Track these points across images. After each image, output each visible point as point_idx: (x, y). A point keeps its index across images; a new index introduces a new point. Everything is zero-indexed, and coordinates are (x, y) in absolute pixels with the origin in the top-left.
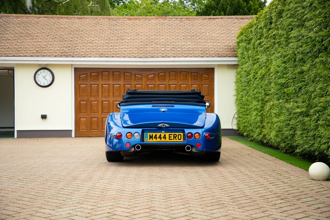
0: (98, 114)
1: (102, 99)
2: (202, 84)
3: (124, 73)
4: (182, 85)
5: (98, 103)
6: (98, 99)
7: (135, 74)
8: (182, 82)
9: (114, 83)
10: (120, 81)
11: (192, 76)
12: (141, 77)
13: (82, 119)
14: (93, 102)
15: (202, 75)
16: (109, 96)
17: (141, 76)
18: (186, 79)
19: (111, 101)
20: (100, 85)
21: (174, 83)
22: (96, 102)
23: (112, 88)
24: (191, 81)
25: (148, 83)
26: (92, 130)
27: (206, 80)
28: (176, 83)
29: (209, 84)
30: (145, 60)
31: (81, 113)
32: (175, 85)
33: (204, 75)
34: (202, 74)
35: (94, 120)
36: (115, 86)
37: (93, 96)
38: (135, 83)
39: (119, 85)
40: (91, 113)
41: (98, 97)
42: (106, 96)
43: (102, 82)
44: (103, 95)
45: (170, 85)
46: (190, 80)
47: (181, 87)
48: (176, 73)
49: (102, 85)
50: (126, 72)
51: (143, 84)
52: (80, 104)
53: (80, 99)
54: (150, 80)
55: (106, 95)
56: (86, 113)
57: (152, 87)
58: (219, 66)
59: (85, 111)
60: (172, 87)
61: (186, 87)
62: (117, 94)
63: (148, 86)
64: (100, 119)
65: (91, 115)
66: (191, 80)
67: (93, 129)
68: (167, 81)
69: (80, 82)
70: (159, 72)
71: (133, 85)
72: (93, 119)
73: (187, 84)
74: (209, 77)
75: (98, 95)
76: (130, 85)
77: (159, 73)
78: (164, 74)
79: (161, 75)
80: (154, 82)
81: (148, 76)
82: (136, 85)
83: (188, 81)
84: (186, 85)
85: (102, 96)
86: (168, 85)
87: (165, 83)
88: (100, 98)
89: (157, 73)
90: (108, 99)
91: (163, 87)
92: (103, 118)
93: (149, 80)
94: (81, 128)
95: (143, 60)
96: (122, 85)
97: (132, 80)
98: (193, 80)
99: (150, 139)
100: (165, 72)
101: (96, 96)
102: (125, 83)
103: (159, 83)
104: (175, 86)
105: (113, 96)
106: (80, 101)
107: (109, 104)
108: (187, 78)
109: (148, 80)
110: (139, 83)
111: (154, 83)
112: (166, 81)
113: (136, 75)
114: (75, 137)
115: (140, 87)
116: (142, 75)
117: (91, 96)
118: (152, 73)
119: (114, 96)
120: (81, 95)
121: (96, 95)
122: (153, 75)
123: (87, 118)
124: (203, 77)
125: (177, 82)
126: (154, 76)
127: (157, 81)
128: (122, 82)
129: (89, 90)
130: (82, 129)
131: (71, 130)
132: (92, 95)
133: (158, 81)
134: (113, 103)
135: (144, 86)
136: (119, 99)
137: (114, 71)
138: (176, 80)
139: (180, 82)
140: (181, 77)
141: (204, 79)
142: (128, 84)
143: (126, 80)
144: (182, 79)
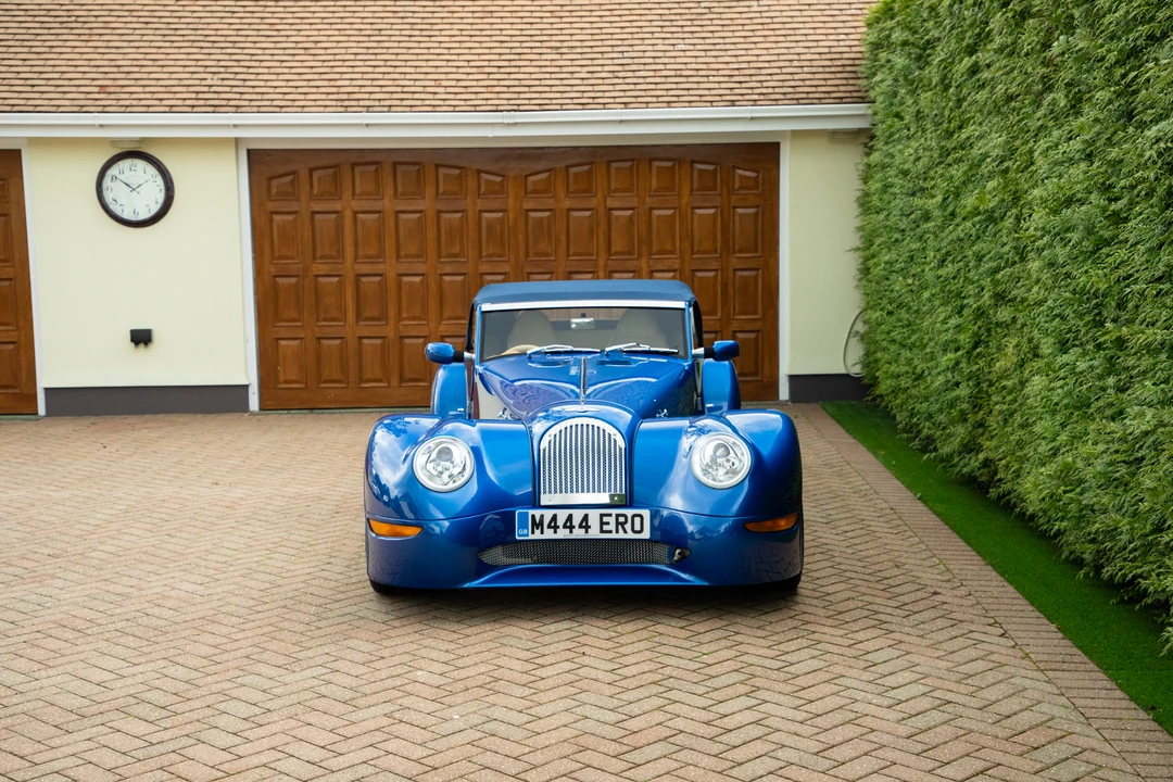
0: (342, 324)
1: (357, 267)
2: (733, 204)
3: (438, 166)
4: (656, 212)
5: (341, 284)
6: (340, 266)
7: (479, 172)
8: (656, 199)
9: (399, 208)
10: (424, 198)
11: (696, 175)
12: (502, 181)
13: (283, 343)
14: (321, 280)
15: (734, 172)
16: (381, 255)
17: (499, 179)
18: (671, 188)
19: (391, 275)
20: (348, 214)
21: (626, 205)
22: (336, 279)
23: (392, 224)
24: (691, 194)
25: (526, 206)
26: (322, 385)
27: (749, 188)
28: (635, 205)
29: (757, 207)
30: (512, 121)
31: (281, 321)
32: (629, 212)
33: (739, 172)
34: (734, 167)
35: (329, 346)
36: (402, 216)
37: (321, 258)
38: (481, 204)
39: (418, 215)
40: (318, 320)
41: (340, 261)
42: (371, 257)
43: (355, 205)
44: (361, 253)
45: (611, 209)
46: (686, 191)
47: (654, 219)
48: (635, 167)
49: (355, 213)
50: (442, 162)
51: (510, 208)
52: (275, 286)
53: (273, 270)
54: (535, 192)
55: (372, 252)
56: (298, 321)
57: (542, 218)
58: (795, 134)
59: (293, 314)
60: (617, 217)
61: (673, 215)
62: (412, 248)
63: (527, 217)
64: (352, 343)
65: (316, 330)
66: (692, 190)
67: (326, 382)
68: (600, 195)
69: (271, 206)
70: (570, 162)
71: (470, 213)
72: (324, 342)
73: (675, 208)
74: (757, 177)
75: (341, 253)
76: (459, 215)
77: (567, 167)
78: (587, 168)
79: (576, 174)
80: (552, 201)
81: (526, 176)
82: (481, 211)
83: (680, 196)
84: (670, 212)
85: (356, 257)
86: (602, 211)
87: (593, 202)
88: (349, 266)
89: (561, 166)
90: (380, 268)
91: (586, 217)
92: (360, 338)
93: (531, 193)
94: (282, 379)
95: (506, 121)
96: (431, 214)
97: (466, 194)
98: (698, 190)
100: (591, 163)
101: (334, 258)
102: (439, 207)
103: (567, 203)
104: (631, 216)
105: (398, 257)
106: (275, 276)
107: (383, 285)
108: (677, 181)
109: (526, 193)
110: (495, 205)
111: (550, 203)
112: (595, 196)
113: (483, 175)
114: (263, 408)
115: (497, 218)
116: (503, 176)
117: (314, 257)
118: (543, 165)
119: (402, 254)
120: (276, 255)
121: (334, 253)
122: (544, 176)
123: (301, 338)
124: (737, 176)
125: (636, 199)
126: (548, 179)
127: (563, 195)
128: (426, 204)
129: (307, 233)
130: (286, 382)
131: (247, 386)
132: (319, 253)
133: (566, 196)
134: (399, 285)
135: (511, 215)
136: (421, 268)
137: (396, 160)
138: (632, 192)
139: (648, 200)
140: (654, 180)
141: (741, 188)
142: (452, 208)
143: (444, 193)
144: (654, 186)
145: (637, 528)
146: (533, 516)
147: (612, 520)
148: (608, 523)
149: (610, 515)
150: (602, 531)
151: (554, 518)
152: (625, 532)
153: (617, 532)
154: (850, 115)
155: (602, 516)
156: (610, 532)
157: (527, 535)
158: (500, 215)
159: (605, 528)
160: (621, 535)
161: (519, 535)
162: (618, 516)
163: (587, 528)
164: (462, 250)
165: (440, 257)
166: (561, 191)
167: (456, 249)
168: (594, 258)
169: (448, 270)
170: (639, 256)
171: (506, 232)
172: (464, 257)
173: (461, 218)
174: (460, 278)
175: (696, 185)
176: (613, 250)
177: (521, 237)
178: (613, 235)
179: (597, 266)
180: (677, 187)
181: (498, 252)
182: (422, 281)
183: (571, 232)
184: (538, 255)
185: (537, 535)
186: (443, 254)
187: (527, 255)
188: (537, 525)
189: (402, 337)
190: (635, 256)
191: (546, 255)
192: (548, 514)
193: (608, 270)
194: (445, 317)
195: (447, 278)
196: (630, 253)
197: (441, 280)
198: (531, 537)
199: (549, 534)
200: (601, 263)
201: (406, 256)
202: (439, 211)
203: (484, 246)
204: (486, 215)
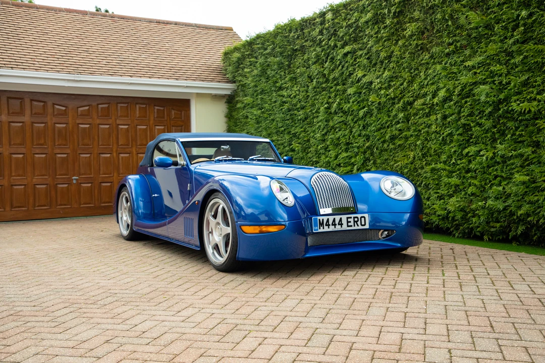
3: (32, 100)
4: (139, 127)
7: (54, 104)
8: (138, 121)
9: (11, 120)
10: (24, 116)
11: (156, 111)
12: (65, 110)
15: (171, 111)
17: (64, 108)
18: (145, 117)
19: (6, 154)
21: (125, 123)
23: (7, 128)
24: (154, 119)
25: (78, 122)
27: (178, 118)
28: (130, 123)
29: (182, 126)
30: (79, 79)
32: (126, 127)
33: (174, 111)
34: (172, 109)
36: (13, 124)
38: (55, 120)
39: (21, 124)
45: (119, 125)
46: (152, 118)
47: (138, 130)
48: (129, 106)
50: (35, 99)
51: (70, 122)
54: (83, 115)
57: (86, 128)
58: (199, 95)
60: (121, 128)
61: (147, 128)
62: (17, 141)
63: (78, 127)
68: (113, 118)
70: (99, 102)
71: (49, 124)
73: (147, 125)
74: (181, 113)
76: (43, 125)
77: (98, 105)
78: (106, 106)
79: (102, 108)
80: (90, 120)
81: (78, 108)
82: (55, 123)
83: (149, 120)
84: (145, 127)
86: (114, 125)
87: (110, 121)
89: (94, 104)
91: (107, 128)
93: (80, 115)
96: (28, 124)
97: (47, 115)
98: (156, 118)
100: (109, 103)
102: (33, 120)
103: (98, 121)
104: (127, 128)
105: (10, 145)
108: (148, 114)
109: (78, 116)
110: (62, 121)
111: (90, 121)
112: (111, 118)
113: (56, 106)
115: (63, 127)
116: (66, 107)
118: (85, 103)
119: (12, 143)
122: (87, 108)
124: (173, 113)
125: (130, 121)
126: (89, 109)
127: (96, 117)
128: (26, 118)
133: (98, 118)
134: (11, 158)
135: (70, 126)
136: (23, 150)
137: (9, 96)
138: (128, 117)
139: (136, 121)
140: (138, 112)
141: (175, 118)
142: (41, 121)
143: (35, 114)
144: (138, 115)
145: (363, 223)
146: (319, 220)
147: (352, 220)
148: (350, 222)
149: (351, 218)
150: (348, 226)
151: (328, 220)
152: (358, 226)
153: (354, 226)
154: (226, 88)
155: (348, 218)
156: (351, 226)
157: (318, 230)
158: (64, 125)
159: (349, 224)
160: (356, 227)
161: (315, 230)
162: (354, 218)
163: (341, 225)
164: (45, 142)
165: (33, 145)
166: (95, 116)
167: (42, 141)
168: (111, 147)
169: (37, 151)
170: (132, 147)
171: (68, 134)
172: (46, 145)
173: (45, 126)
174: (44, 156)
175: (155, 117)
176: (120, 144)
177: (75, 136)
178: (120, 136)
179: (112, 151)
180: (148, 116)
181: (64, 143)
182: (23, 157)
183: (100, 135)
184: (83, 145)
185: (321, 230)
186: (35, 144)
187: (79, 145)
188: (321, 224)
189: (12, 185)
190: (130, 146)
191: (88, 145)
192: (325, 218)
193: (118, 152)
194: (36, 174)
195: (37, 156)
196: (128, 145)
197: (34, 156)
198: (319, 231)
199: (326, 229)
200: (114, 150)
201: (14, 144)
202: (33, 123)
203: (56, 140)
204: (57, 125)
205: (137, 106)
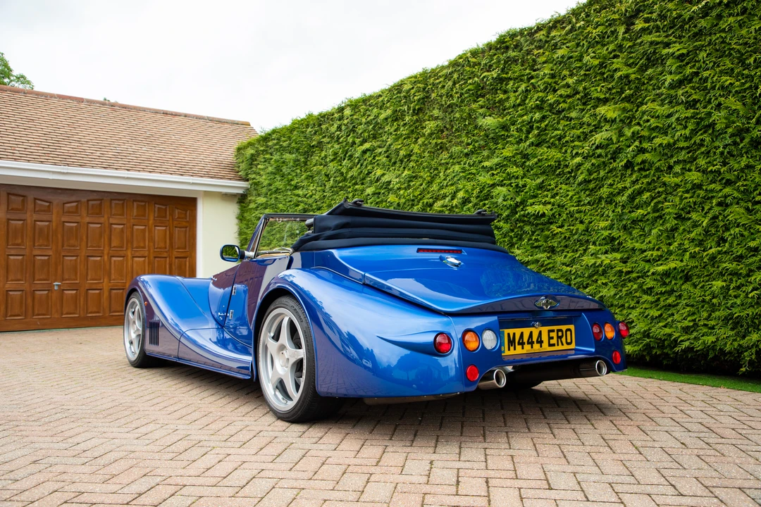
2: (175, 225)
3: (9, 194)
4: (136, 227)
7: (35, 199)
8: (135, 220)
11: (156, 210)
12: (49, 206)
15: (175, 211)
17: (47, 204)
18: (144, 216)
21: (120, 222)
24: (154, 219)
25: (63, 219)
27: (182, 218)
28: (125, 223)
29: (186, 227)
30: (65, 171)
33: (177, 210)
34: (175, 208)
38: (35, 217)
45: (112, 224)
46: (151, 217)
47: (135, 230)
48: (125, 203)
50: (12, 192)
51: (53, 220)
54: (69, 212)
57: (72, 227)
58: (207, 194)
60: (115, 228)
61: (145, 229)
63: (64, 225)
66: (154, 217)
68: (106, 217)
70: (90, 198)
71: (29, 221)
73: (145, 226)
74: (186, 213)
76: (21, 222)
77: (88, 201)
78: (99, 202)
79: (93, 205)
80: (78, 218)
81: (64, 204)
82: (35, 221)
83: (148, 220)
84: (143, 227)
86: (107, 225)
87: (102, 220)
89: (84, 200)
91: (98, 228)
93: (66, 212)
95: (62, 171)
96: (3, 221)
97: (26, 211)
98: (157, 217)
99: (509, 350)
100: (102, 200)
102: (9, 217)
103: (88, 219)
104: (122, 228)
108: (147, 213)
109: (64, 212)
110: (45, 218)
111: (78, 219)
112: (103, 217)
113: (37, 201)
115: (46, 226)
116: (50, 202)
118: (73, 199)
122: (74, 204)
124: (176, 213)
125: (125, 220)
126: (77, 206)
127: (85, 215)
133: (87, 216)
135: (54, 224)
138: (124, 216)
139: (132, 221)
140: (135, 211)
141: (178, 218)
142: (18, 218)
143: (12, 209)
144: (135, 214)
154: (238, 186)
158: (47, 223)
164: (23, 242)
165: (8, 245)
166: (84, 213)
167: (19, 241)
168: (102, 249)
169: (13, 252)
170: (127, 249)
171: (51, 233)
172: (23, 246)
173: (23, 224)
174: (21, 257)
175: (156, 215)
176: (113, 245)
177: (60, 236)
178: (112, 237)
179: (103, 253)
180: (147, 215)
181: (45, 244)
183: (89, 235)
184: (69, 246)
186: (10, 243)
187: (63, 246)
190: (125, 249)
191: (74, 246)
193: (110, 255)
194: (10, 279)
195: (12, 257)
196: (122, 247)
197: (8, 258)
200: (106, 252)
202: (9, 220)
203: (36, 240)
204: (38, 223)
205: (135, 204)
